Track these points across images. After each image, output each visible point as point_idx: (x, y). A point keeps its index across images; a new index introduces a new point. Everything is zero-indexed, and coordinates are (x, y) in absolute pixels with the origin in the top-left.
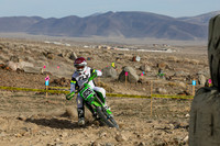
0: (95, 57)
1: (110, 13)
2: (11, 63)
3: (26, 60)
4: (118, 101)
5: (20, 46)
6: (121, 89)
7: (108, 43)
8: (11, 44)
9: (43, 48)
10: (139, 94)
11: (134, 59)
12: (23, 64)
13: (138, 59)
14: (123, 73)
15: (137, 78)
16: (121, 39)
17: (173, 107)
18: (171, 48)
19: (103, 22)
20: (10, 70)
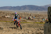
0: (23, 14)
1: (26, 5)
2: (6, 16)
3: (9, 15)
4: (28, 24)
5: (7, 12)
6: (28, 21)
7: (25, 12)
8: (6, 12)
9: (12, 13)
10: (32, 22)
11: (31, 15)
12: (8, 16)
13: (32, 15)
14: (29, 18)
15: (32, 19)
16: (28, 11)
17: (39, 25)
18: (38, 12)
19: (24, 7)
20: (6, 17)
